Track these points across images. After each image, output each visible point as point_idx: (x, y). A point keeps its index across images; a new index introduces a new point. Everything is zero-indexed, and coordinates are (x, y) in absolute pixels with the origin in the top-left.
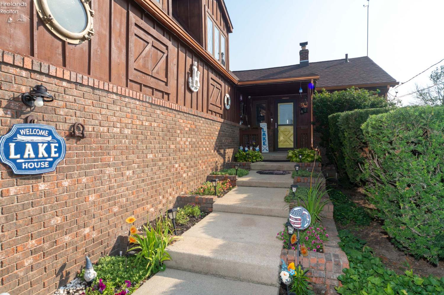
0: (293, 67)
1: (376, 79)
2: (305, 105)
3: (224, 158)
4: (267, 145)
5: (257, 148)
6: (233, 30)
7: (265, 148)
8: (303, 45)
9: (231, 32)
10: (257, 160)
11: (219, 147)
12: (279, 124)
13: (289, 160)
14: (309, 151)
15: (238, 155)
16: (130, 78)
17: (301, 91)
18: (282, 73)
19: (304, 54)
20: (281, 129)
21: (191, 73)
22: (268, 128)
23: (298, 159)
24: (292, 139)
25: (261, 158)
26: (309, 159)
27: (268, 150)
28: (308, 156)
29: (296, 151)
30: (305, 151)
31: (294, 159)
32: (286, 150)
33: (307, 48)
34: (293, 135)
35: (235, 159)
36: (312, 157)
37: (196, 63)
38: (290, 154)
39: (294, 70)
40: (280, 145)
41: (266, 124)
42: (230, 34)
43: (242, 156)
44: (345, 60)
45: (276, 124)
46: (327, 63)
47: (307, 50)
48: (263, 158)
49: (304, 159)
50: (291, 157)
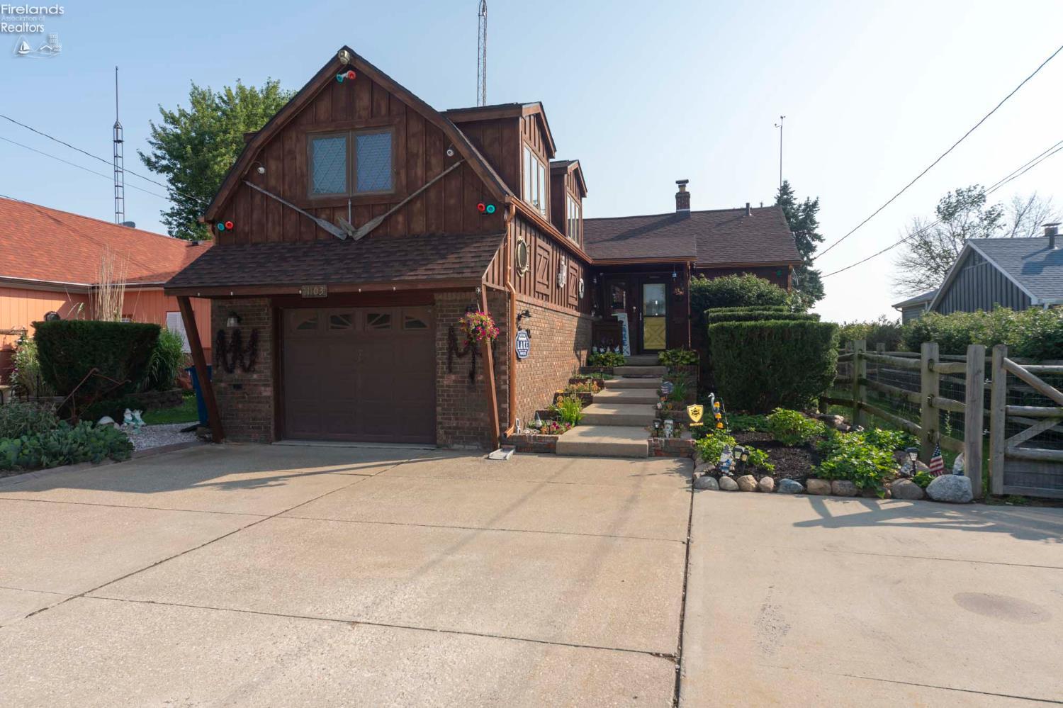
0: (664, 218)
1: (776, 253)
2: (681, 290)
3: (580, 361)
4: (629, 345)
5: (617, 350)
6: (587, 194)
7: (627, 348)
8: (682, 184)
9: (585, 197)
10: (619, 364)
11: (577, 348)
12: (645, 314)
13: (660, 363)
14: (685, 352)
15: (592, 358)
16: (536, 290)
17: (675, 275)
18: (648, 231)
19: (683, 198)
20: (648, 321)
21: (559, 270)
22: (630, 321)
23: (671, 362)
24: (664, 337)
25: (623, 362)
26: (685, 362)
27: (629, 352)
28: (683, 358)
29: (669, 352)
30: (680, 351)
31: (667, 363)
32: (655, 352)
33: (687, 190)
34: (665, 332)
35: (589, 363)
36: (688, 360)
37: (564, 257)
38: (661, 356)
39: (668, 225)
40: (647, 346)
41: (626, 314)
42: (583, 199)
43: (598, 360)
44: (745, 212)
45: (641, 314)
46: (718, 213)
47: (688, 193)
48: (626, 361)
49: (678, 362)
50: (662, 360)
